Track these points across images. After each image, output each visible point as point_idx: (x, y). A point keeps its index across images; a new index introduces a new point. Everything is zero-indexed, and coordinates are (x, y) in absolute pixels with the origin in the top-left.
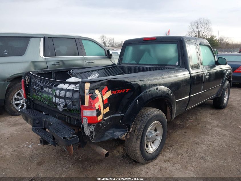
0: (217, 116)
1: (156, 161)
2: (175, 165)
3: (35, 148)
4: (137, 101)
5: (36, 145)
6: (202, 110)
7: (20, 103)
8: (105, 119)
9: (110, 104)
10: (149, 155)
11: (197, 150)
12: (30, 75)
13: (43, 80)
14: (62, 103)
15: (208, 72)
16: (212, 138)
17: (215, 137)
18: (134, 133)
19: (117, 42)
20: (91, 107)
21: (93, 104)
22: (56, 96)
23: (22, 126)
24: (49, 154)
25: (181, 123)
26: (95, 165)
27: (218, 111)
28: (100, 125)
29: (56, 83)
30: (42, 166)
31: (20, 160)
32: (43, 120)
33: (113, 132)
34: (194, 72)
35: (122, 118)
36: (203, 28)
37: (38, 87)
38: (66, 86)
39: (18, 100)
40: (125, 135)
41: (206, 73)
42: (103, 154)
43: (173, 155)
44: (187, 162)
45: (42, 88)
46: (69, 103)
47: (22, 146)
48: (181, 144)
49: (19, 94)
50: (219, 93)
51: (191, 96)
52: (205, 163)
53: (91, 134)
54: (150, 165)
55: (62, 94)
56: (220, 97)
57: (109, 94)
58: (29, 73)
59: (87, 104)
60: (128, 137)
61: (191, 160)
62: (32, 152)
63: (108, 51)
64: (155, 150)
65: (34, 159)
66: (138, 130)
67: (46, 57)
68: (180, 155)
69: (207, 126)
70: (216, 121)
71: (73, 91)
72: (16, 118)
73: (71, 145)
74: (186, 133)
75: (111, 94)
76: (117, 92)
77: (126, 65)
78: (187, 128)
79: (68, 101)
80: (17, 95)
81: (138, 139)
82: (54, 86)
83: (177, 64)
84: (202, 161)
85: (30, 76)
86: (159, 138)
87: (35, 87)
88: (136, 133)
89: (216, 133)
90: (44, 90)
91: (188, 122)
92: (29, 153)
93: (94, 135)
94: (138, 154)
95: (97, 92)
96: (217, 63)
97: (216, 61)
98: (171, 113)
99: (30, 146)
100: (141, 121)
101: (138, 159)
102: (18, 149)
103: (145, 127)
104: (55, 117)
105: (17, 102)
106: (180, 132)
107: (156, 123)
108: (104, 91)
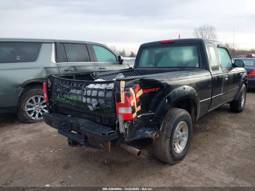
0: (235, 120)
1: (183, 162)
2: (203, 165)
3: (57, 153)
4: (167, 100)
5: (58, 150)
6: (219, 114)
7: (33, 110)
8: (138, 116)
9: (141, 103)
10: (177, 156)
11: (222, 151)
12: (53, 78)
13: (68, 82)
14: (94, 103)
15: (227, 74)
16: (235, 140)
17: (237, 139)
18: (163, 132)
19: (118, 50)
20: (127, 105)
21: (129, 101)
22: (86, 96)
23: (38, 133)
24: (73, 158)
25: (201, 127)
26: (122, 167)
27: (235, 114)
28: (133, 122)
29: (85, 84)
30: (68, 169)
31: (45, 165)
32: (70, 121)
33: (144, 132)
34: (215, 73)
35: (151, 117)
36: (208, 34)
37: (63, 90)
38: (97, 86)
39: (30, 108)
40: (155, 134)
41: (225, 75)
42: (136, 153)
43: (199, 156)
44: (214, 162)
45: (69, 90)
46: (102, 102)
47: (43, 152)
48: (205, 145)
49: (31, 101)
50: (236, 95)
51: (213, 97)
52: (233, 163)
53: (125, 132)
54: (178, 165)
55: (94, 93)
56: (237, 100)
57: (140, 93)
58: (51, 76)
59: (123, 101)
60: (157, 137)
61: (219, 160)
62: (54, 156)
63: (119, 57)
64: (182, 151)
65: (59, 163)
66: (167, 129)
67: (58, 63)
68: (206, 155)
69: (227, 128)
70: (236, 124)
71: (106, 90)
72: (30, 126)
73: (108, 142)
74: (207, 135)
75: (143, 93)
76: (147, 91)
77: (143, 69)
78: (208, 131)
79: (100, 101)
80: (30, 102)
81: (167, 139)
82: (84, 87)
83: (197, 66)
84: (230, 161)
85: (52, 80)
86: (185, 139)
87: (58, 90)
88: (165, 132)
89: (238, 135)
90: (71, 91)
91: (207, 126)
92: (52, 157)
93: (128, 133)
94: (167, 153)
95: (131, 89)
96: (234, 66)
97: (233, 64)
98: (196, 114)
99: (52, 151)
100: (169, 121)
101: (168, 159)
102: (40, 154)
103: (173, 127)
104: (83, 118)
105: (30, 109)
106: (201, 135)
107: (182, 124)
108: (137, 89)
